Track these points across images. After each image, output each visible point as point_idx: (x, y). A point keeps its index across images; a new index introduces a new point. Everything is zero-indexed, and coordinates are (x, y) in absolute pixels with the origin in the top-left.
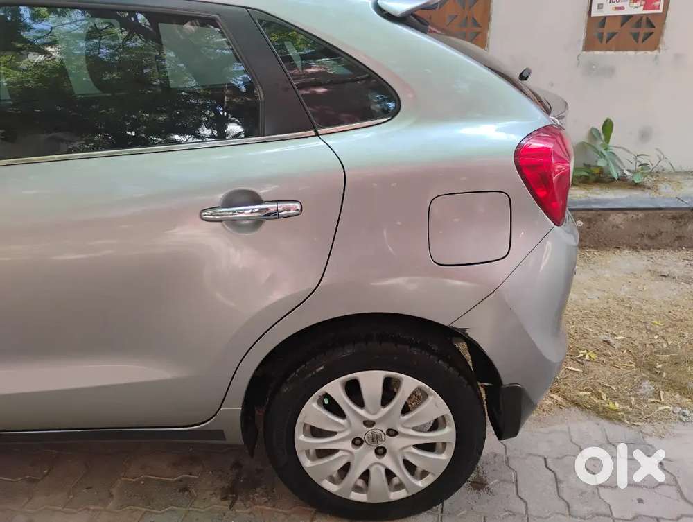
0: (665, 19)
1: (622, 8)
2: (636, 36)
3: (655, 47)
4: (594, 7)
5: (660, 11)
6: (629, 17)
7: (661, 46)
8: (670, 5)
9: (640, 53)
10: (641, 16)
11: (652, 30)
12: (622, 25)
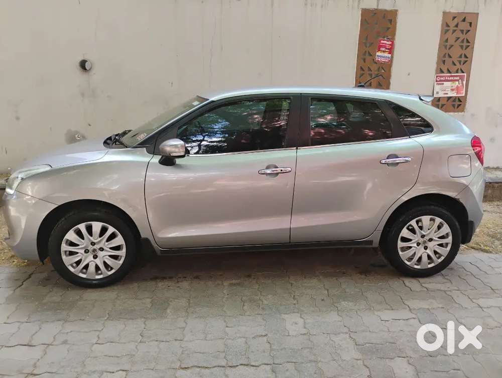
0: (466, 98)
1: (447, 94)
2: (454, 106)
3: (463, 111)
4: (435, 93)
5: (464, 95)
6: (450, 98)
7: (465, 110)
8: (468, 93)
9: (456, 113)
10: (456, 97)
11: (460, 103)
12: (448, 101)
